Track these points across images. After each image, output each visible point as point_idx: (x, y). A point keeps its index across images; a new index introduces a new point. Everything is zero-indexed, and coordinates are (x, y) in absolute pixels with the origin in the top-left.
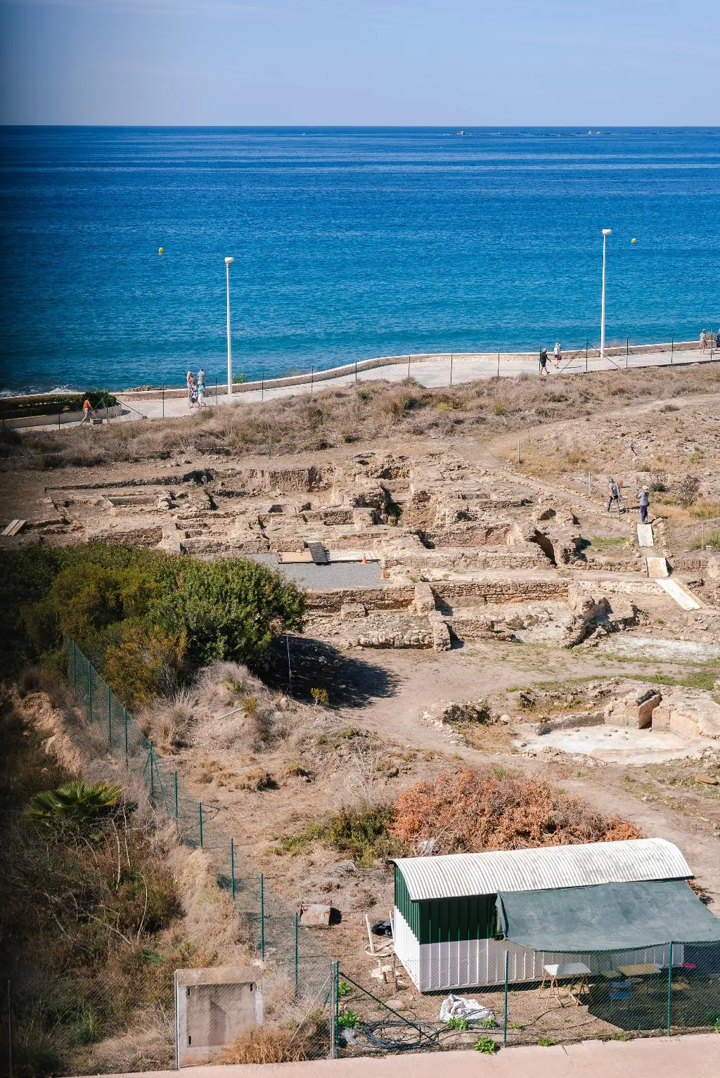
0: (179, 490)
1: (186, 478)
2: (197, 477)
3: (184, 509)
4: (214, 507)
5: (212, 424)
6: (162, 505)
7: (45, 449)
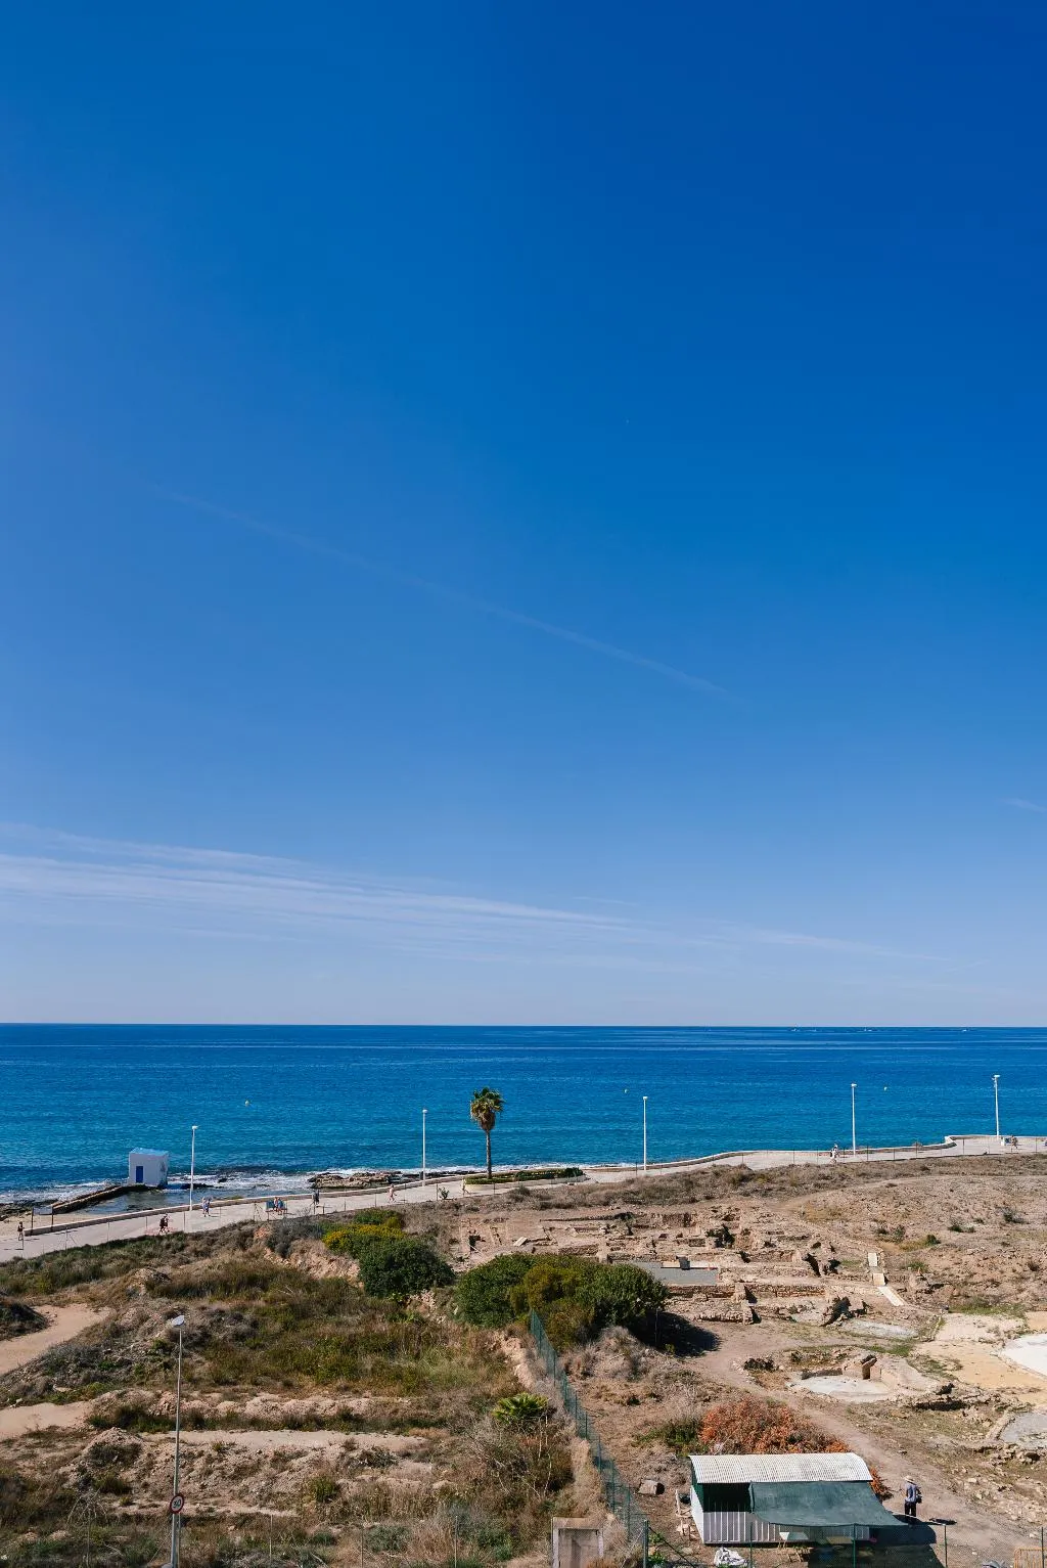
0: (612, 1224)
1: (616, 1217)
2: (622, 1216)
3: (615, 1234)
4: (631, 1234)
5: (632, 1187)
6: (602, 1231)
7: (541, 1198)
